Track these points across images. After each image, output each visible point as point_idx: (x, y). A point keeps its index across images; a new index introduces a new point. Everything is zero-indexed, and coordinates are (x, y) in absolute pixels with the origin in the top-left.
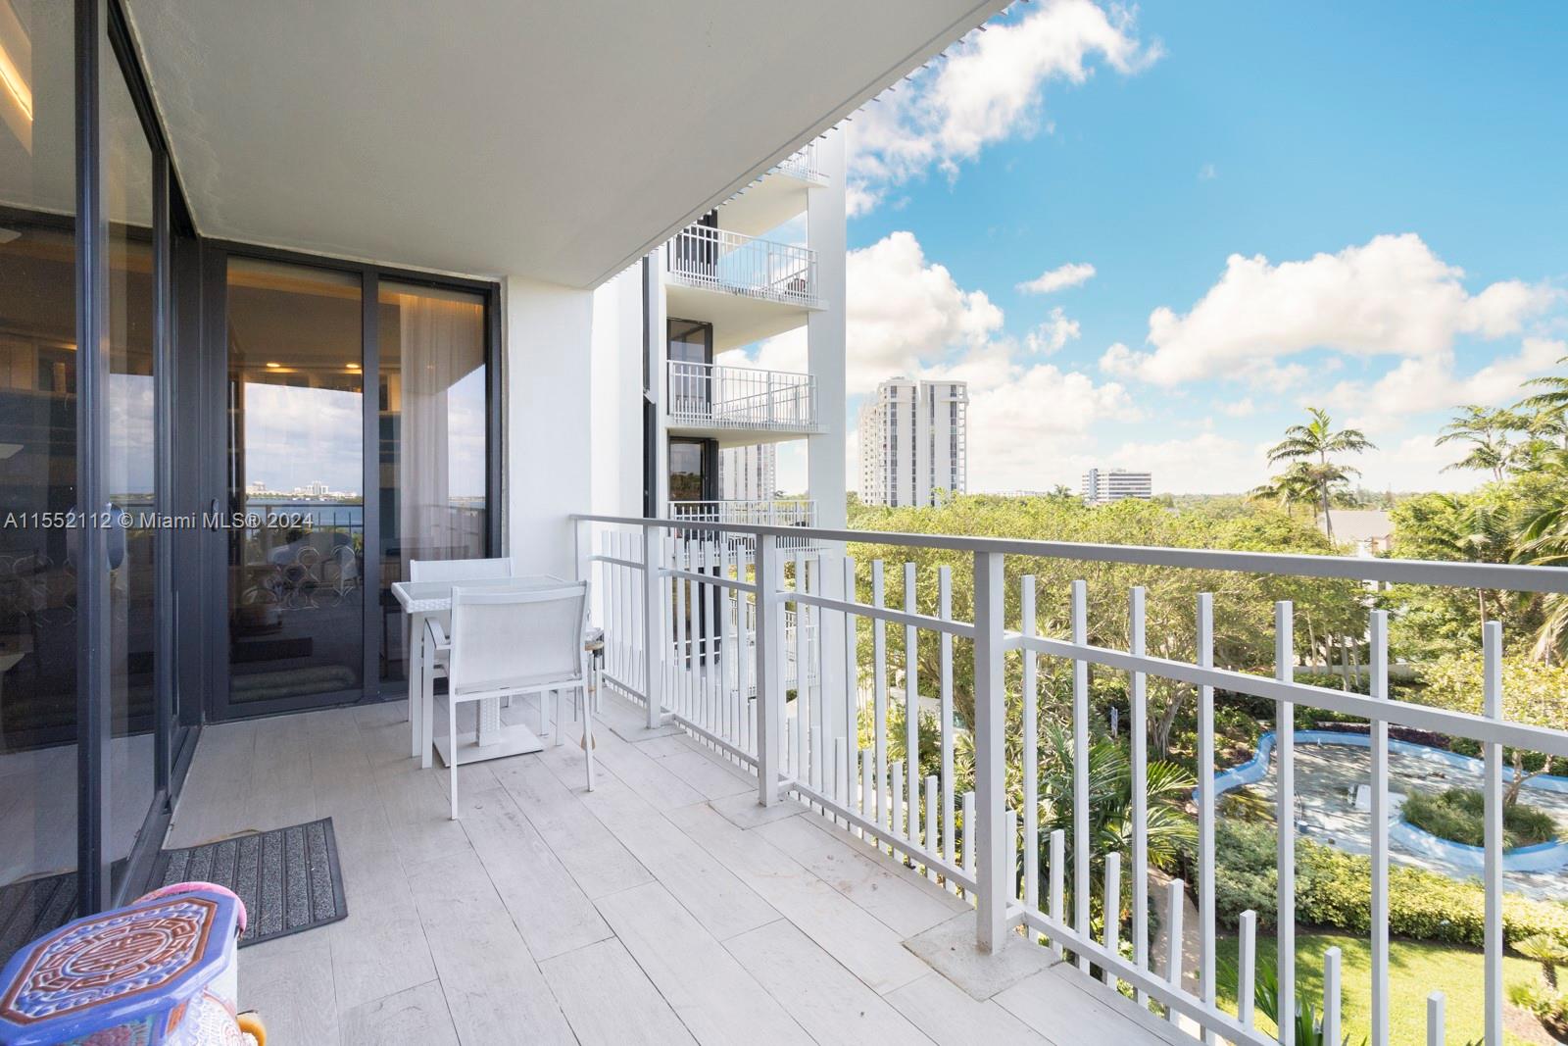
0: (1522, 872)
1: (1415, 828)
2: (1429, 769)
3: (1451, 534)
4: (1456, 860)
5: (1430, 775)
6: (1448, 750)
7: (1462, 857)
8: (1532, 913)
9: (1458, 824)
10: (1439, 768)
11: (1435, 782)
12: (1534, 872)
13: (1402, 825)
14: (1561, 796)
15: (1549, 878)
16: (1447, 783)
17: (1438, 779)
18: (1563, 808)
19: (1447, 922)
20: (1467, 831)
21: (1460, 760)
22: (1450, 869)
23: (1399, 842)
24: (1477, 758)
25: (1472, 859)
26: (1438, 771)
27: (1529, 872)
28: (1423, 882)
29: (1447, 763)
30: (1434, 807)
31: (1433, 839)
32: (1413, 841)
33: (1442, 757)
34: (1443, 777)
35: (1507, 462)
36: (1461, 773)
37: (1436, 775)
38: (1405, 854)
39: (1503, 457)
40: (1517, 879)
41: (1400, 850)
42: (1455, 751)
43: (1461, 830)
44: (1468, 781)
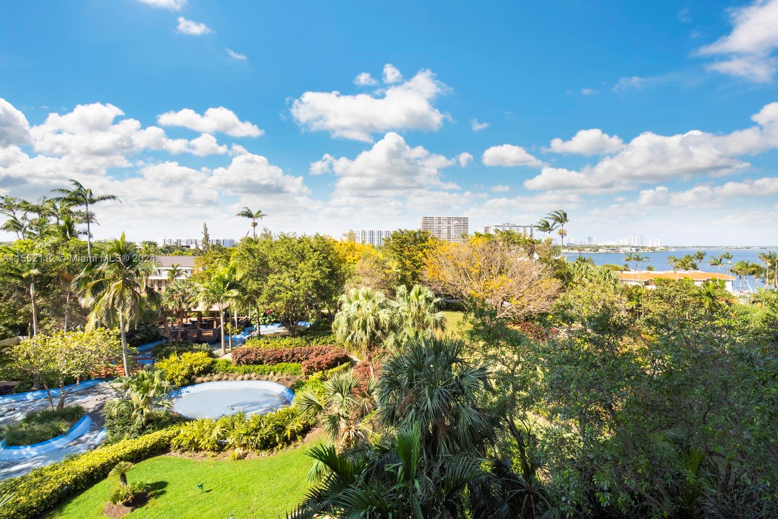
0: (75, 439)
1: (15, 447)
2: (4, 409)
3: (17, 270)
4: (43, 452)
5: (6, 412)
6: (12, 393)
7: (45, 449)
8: (101, 456)
9: (41, 431)
10: (9, 406)
11: (11, 414)
12: (80, 436)
13: (6, 450)
14: (75, 394)
15: (87, 436)
16: (17, 412)
17: (12, 412)
18: (78, 399)
19: (66, 487)
20: (46, 433)
21: (21, 396)
22: (41, 459)
23: (6, 461)
24: (30, 391)
25: (52, 447)
26: (10, 408)
27: (78, 438)
28: (46, 474)
29: (14, 401)
30: (23, 429)
31: (28, 448)
32: (16, 455)
33: (10, 399)
34: (14, 410)
35: (28, 229)
36: (22, 403)
37: (10, 410)
38: (13, 466)
39: (25, 226)
40: (75, 444)
41: (9, 465)
42: (17, 392)
43: (44, 434)
44: (30, 406)
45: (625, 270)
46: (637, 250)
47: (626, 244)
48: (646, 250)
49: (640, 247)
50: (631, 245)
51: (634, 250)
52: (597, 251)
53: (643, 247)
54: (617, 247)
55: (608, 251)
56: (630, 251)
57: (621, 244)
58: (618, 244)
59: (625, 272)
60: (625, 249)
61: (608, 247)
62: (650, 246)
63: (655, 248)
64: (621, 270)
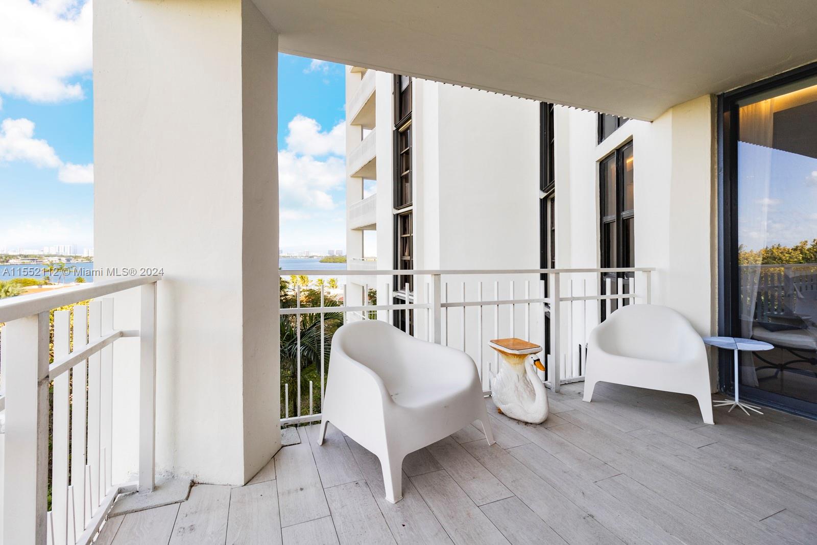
45: (46, 284)
46: (68, 260)
47: (54, 253)
48: (80, 260)
49: (73, 257)
50: (60, 254)
51: (64, 260)
52: (7, 262)
53: (76, 257)
54: (40, 257)
55: (26, 261)
56: (58, 261)
57: (46, 253)
58: (41, 253)
59: (44, 287)
60: (51, 259)
61: (26, 256)
62: (85, 255)
63: (91, 258)
64: (40, 285)
